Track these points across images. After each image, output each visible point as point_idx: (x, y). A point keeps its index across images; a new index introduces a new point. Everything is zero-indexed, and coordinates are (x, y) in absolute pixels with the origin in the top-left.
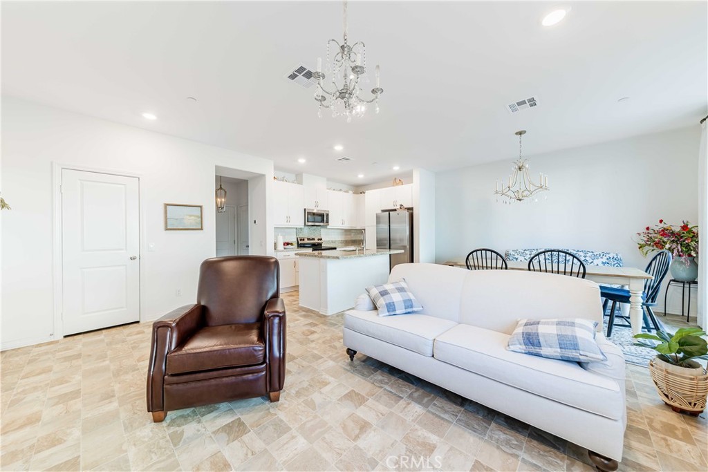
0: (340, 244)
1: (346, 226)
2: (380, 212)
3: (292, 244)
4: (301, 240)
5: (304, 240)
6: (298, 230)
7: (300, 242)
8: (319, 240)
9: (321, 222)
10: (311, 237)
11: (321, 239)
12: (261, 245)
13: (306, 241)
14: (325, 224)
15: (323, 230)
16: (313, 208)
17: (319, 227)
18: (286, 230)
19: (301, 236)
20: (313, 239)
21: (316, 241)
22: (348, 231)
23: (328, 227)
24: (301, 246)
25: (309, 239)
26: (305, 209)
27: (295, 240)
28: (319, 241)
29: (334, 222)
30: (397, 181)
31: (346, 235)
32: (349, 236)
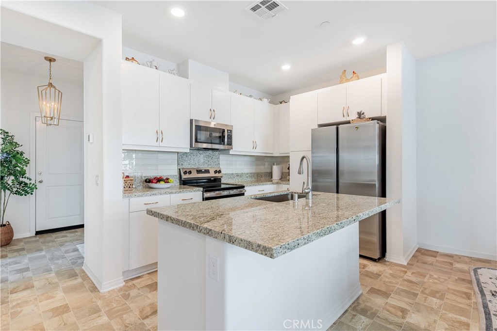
0: (249, 179)
1: (259, 151)
2: (316, 127)
3: (167, 181)
4: (185, 173)
5: (190, 172)
6: (181, 156)
7: (184, 177)
8: (216, 172)
9: (220, 144)
10: (203, 167)
11: (220, 172)
12: (97, 184)
13: (194, 175)
14: (226, 147)
15: (223, 158)
16: (208, 120)
17: (217, 153)
18: (160, 156)
19: (187, 166)
20: (207, 171)
21: (212, 174)
22: (259, 159)
23: (231, 152)
24: (185, 183)
25: (199, 171)
26: (191, 121)
27: (176, 173)
28: (217, 175)
29: (241, 144)
30: (349, 74)
31: (257, 165)
32: (262, 167)
